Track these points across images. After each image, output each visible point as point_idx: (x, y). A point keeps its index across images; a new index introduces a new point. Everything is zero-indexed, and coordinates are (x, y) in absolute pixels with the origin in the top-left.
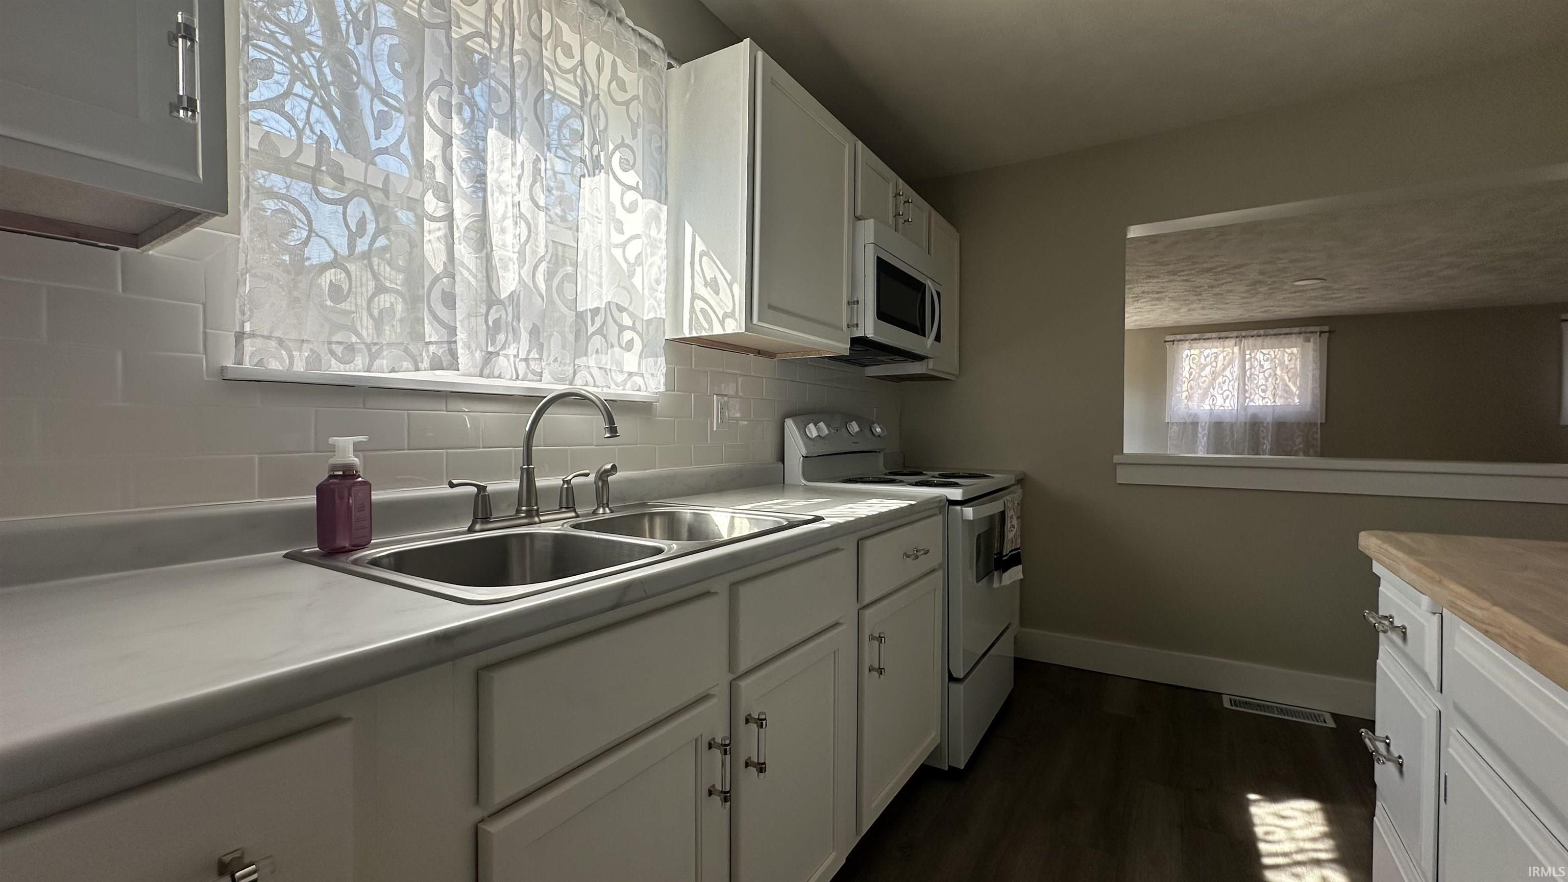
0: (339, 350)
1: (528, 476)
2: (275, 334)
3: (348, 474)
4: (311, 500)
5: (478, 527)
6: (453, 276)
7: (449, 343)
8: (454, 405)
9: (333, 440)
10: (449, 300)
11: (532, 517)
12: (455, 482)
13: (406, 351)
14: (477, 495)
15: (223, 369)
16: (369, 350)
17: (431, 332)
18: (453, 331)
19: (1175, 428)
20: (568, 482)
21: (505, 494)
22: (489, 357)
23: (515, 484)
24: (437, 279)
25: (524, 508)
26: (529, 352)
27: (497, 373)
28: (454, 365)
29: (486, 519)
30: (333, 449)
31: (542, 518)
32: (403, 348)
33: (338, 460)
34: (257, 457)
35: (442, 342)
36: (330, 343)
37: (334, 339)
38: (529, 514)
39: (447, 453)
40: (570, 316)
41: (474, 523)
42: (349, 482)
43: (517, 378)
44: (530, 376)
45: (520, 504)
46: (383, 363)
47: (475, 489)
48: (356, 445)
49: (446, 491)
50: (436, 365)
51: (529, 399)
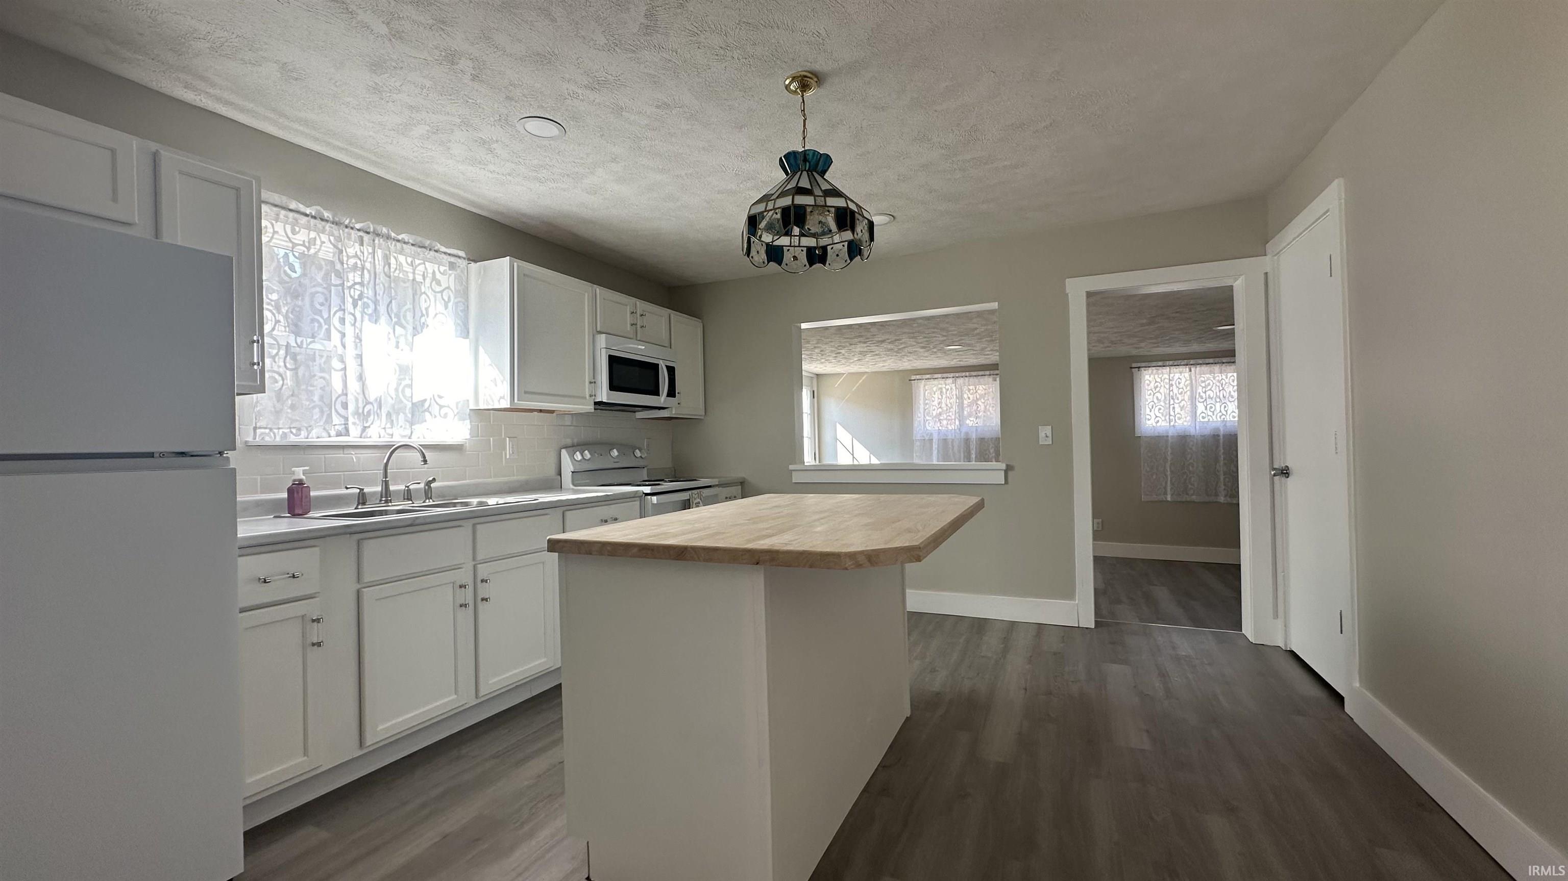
0: (294, 431)
1: (386, 484)
2: (269, 426)
3: (301, 483)
4: (285, 495)
5: (360, 507)
6: (346, 395)
7: (345, 424)
8: (346, 451)
9: (293, 469)
10: (345, 406)
11: (388, 503)
12: (348, 486)
13: (324, 429)
14: (359, 493)
15: (246, 442)
16: (307, 429)
17: (336, 420)
18: (347, 419)
19: (918, 443)
20: (408, 487)
21: (375, 493)
22: (365, 429)
23: (379, 489)
24: (339, 396)
25: (384, 499)
26: (386, 424)
27: (369, 436)
28: (347, 433)
29: (364, 504)
30: (293, 473)
31: (393, 504)
32: (323, 427)
33: (296, 477)
34: (259, 477)
35: (341, 424)
36: (290, 428)
37: (292, 426)
38: (386, 502)
39: (344, 474)
40: (409, 405)
41: (358, 505)
42: (300, 486)
43: (380, 437)
44: (387, 436)
45: (382, 497)
46: (314, 433)
47: (358, 490)
48: (303, 470)
49: (345, 491)
50: (339, 434)
51: (388, 447)
